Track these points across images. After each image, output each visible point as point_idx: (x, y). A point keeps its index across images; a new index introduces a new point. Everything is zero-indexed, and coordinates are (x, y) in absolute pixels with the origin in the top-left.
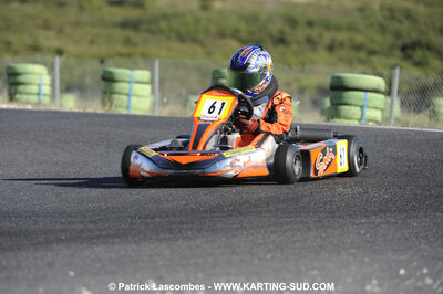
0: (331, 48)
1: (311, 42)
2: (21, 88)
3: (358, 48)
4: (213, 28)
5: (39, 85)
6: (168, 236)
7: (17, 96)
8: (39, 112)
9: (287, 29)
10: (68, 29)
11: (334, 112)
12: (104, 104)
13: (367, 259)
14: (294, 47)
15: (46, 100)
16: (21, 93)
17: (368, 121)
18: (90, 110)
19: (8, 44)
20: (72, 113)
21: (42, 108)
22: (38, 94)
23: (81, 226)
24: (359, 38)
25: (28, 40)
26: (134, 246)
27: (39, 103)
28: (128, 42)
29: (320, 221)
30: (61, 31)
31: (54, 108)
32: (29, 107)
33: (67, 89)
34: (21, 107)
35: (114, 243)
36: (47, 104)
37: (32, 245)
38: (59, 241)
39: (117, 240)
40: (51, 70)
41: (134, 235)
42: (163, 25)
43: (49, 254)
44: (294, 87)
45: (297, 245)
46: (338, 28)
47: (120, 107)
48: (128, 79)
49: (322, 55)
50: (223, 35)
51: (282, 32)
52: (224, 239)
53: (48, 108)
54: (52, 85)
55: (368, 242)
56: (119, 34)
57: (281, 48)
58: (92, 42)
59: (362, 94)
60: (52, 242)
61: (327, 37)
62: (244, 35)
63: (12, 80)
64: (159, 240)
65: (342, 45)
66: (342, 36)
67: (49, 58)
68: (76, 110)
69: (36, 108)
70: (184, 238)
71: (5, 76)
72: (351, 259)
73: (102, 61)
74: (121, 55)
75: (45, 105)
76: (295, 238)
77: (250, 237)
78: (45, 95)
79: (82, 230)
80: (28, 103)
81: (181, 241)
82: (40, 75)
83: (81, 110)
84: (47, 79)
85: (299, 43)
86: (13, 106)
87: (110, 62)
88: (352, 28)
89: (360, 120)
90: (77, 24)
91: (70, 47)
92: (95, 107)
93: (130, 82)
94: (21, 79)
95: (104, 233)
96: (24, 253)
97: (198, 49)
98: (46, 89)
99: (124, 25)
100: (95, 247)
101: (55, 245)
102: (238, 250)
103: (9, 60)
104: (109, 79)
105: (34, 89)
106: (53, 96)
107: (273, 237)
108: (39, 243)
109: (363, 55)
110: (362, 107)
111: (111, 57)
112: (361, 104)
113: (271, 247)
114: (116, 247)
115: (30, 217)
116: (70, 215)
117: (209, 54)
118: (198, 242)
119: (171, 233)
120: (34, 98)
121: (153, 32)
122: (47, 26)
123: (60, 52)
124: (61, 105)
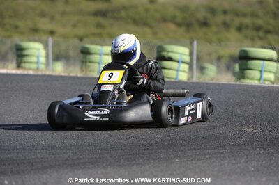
0: (239, 29)
1: (226, 25)
2: (25, 59)
3: (258, 28)
4: (158, 16)
5: (38, 57)
6: (127, 163)
7: (23, 65)
8: (38, 76)
9: (209, 16)
10: (58, 17)
11: (241, 75)
12: (82, 70)
13: (264, 179)
14: (214, 29)
15: (42, 67)
16: (25, 62)
17: (265, 80)
18: (72, 74)
19: (17, 27)
20: (61, 76)
21: (40, 73)
22: (37, 63)
23: (66, 156)
24: (259, 22)
25: (30, 24)
26: (102, 170)
27: (38, 69)
28: (99, 25)
29: (231, 152)
30: (52, 18)
31: (48, 73)
32: (31, 72)
33: (57, 58)
34: (26, 72)
35: (89, 168)
36: (43, 70)
37: (32, 170)
38: (51, 167)
39: (91, 166)
40: (46, 46)
41: (103, 163)
42: (123, 13)
43: (44, 176)
44: (214, 57)
45: (216, 169)
46: (244, 15)
47: (93, 71)
48: (98, 52)
49: (233, 34)
50: (164, 20)
51: (205, 18)
52: (165, 165)
53: (43, 73)
54: (47, 57)
55: (264, 166)
56: (93, 20)
57: (204, 29)
58: (74, 26)
59: (261, 62)
60: (47, 168)
61: (237, 21)
62: (179, 20)
63: (19, 53)
64: (120, 166)
65: (247, 27)
66: (247, 21)
67: (44, 38)
68: (63, 74)
69: (36, 73)
70: (138, 164)
71: (14, 50)
72: (253, 179)
73: (81, 39)
74: (94, 35)
75: (42, 71)
76: (214, 164)
77: (183, 164)
78: (42, 63)
79: (67, 160)
80: (30, 69)
81: (135, 166)
82: (38, 49)
83: (67, 74)
84: (43, 53)
85: (217, 25)
86: (20, 72)
87: (86, 40)
88: (254, 15)
89: (259, 80)
90: (63, 13)
91: (60, 30)
92: (76, 71)
93: (100, 54)
94: (25, 52)
95: (82, 161)
96: (27, 176)
97: (148, 30)
98: (43, 60)
99: (97, 14)
100: (76, 171)
101: (48, 170)
102: (174, 173)
103: (17, 39)
104: (86, 52)
105: (34, 59)
106: (47, 64)
107: (199, 163)
108: (38, 168)
109: (261, 34)
110: (261, 71)
111: (87, 36)
112: (260, 69)
113: (197, 170)
114: (90, 171)
115: (31, 150)
116: (59, 148)
117: (155, 34)
118: (147, 167)
119: (128, 161)
120: (34, 66)
121: (116, 19)
122: (43, 15)
123: (52, 33)
124: (53, 70)
